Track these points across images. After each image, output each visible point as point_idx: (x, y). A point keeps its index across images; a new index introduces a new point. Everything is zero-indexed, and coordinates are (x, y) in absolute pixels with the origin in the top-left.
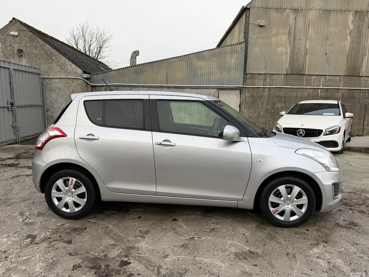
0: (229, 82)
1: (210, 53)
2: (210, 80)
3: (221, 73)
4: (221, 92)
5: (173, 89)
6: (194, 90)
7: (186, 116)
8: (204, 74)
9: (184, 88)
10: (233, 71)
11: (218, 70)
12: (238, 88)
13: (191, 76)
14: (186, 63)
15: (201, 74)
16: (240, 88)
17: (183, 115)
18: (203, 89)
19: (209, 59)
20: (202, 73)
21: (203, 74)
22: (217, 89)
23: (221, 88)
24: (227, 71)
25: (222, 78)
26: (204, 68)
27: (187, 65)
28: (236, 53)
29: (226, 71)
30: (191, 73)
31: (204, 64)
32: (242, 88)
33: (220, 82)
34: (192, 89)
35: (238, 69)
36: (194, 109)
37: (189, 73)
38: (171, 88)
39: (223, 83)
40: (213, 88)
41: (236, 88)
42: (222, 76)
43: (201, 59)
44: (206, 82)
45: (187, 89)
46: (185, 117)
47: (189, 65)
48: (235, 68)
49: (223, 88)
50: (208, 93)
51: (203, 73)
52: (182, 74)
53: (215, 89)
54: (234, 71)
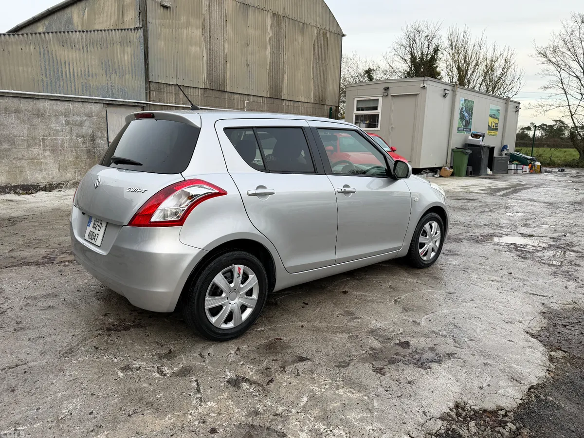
0: (124, 95)
1: (84, 37)
2: (90, 86)
3: (108, 76)
4: (110, 110)
5: (11, 98)
6: (59, 103)
7: (47, 153)
8: (76, 74)
9: (38, 99)
10: (127, 76)
11: (103, 70)
12: (139, 105)
13: (50, 75)
14: (37, 48)
15: (70, 75)
16: (142, 105)
17: (41, 152)
18: (77, 103)
19: (83, 48)
20: (71, 73)
21: (74, 75)
22: (104, 103)
23: (111, 102)
24: (118, 74)
25: (111, 86)
26: (75, 64)
27: (40, 53)
28: (131, 46)
29: (116, 73)
30: (50, 70)
31: (74, 56)
32: (145, 105)
33: (108, 92)
34: (54, 102)
35: (135, 72)
36: (62, 139)
37: (46, 70)
38: (7, 98)
39: (113, 94)
40: (96, 102)
41: (136, 104)
42: (111, 83)
43: (67, 46)
44: (83, 90)
45: (44, 101)
46: (45, 156)
47: (44, 54)
48: (130, 70)
49: (114, 103)
50: (88, 110)
51: (74, 72)
52: (30, 70)
53: (99, 105)
54: (130, 75)
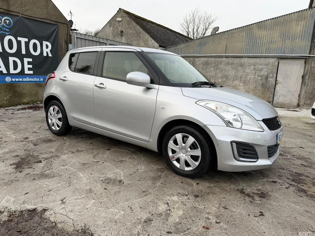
0: (292, 51)
1: (273, 22)
2: (271, 49)
3: (284, 41)
4: (282, 62)
5: (231, 58)
6: (252, 59)
7: (241, 84)
8: (264, 43)
9: (242, 57)
10: (297, 40)
11: (281, 38)
12: (302, 57)
13: (250, 45)
14: (247, 33)
15: (260, 44)
16: (305, 57)
17: (238, 83)
18: (261, 59)
19: (271, 28)
20: (261, 43)
21: (262, 44)
22: (277, 58)
23: (282, 57)
24: (290, 39)
25: (285, 47)
26: (264, 38)
27: (248, 35)
28: (304, 20)
29: (289, 39)
30: (251, 42)
31: (265, 33)
32: (307, 57)
33: (281, 51)
34: (250, 59)
35: (304, 36)
36: (250, 77)
37: (248, 43)
38: (229, 58)
39: (285, 52)
40: (273, 57)
41: (300, 57)
42: (285, 45)
43: (262, 29)
44: (266, 51)
45: (245, 58)
46: (240, 85)
47: (249, 35)
48: (300, 36)
49: (284, 57)
50: (267, 62)
51: (263, 42)
52: (241, 44)
53: (274, 59)
54: (300, 39)
